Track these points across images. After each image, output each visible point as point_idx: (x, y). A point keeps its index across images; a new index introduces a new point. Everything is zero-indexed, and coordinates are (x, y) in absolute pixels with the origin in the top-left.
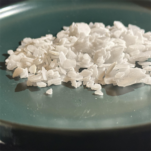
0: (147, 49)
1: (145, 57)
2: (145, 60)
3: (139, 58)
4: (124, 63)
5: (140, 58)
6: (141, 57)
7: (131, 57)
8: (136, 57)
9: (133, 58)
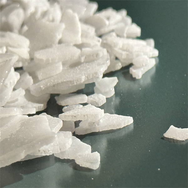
0: (83, 59)
1: (70, 81)
2: (75, 90)
3: (54, 86)
4: (14, 102)
5: (58, 84)
6: (60, 81)
7: (37, 84)
8: (48, 84)
9: (42, 86)
